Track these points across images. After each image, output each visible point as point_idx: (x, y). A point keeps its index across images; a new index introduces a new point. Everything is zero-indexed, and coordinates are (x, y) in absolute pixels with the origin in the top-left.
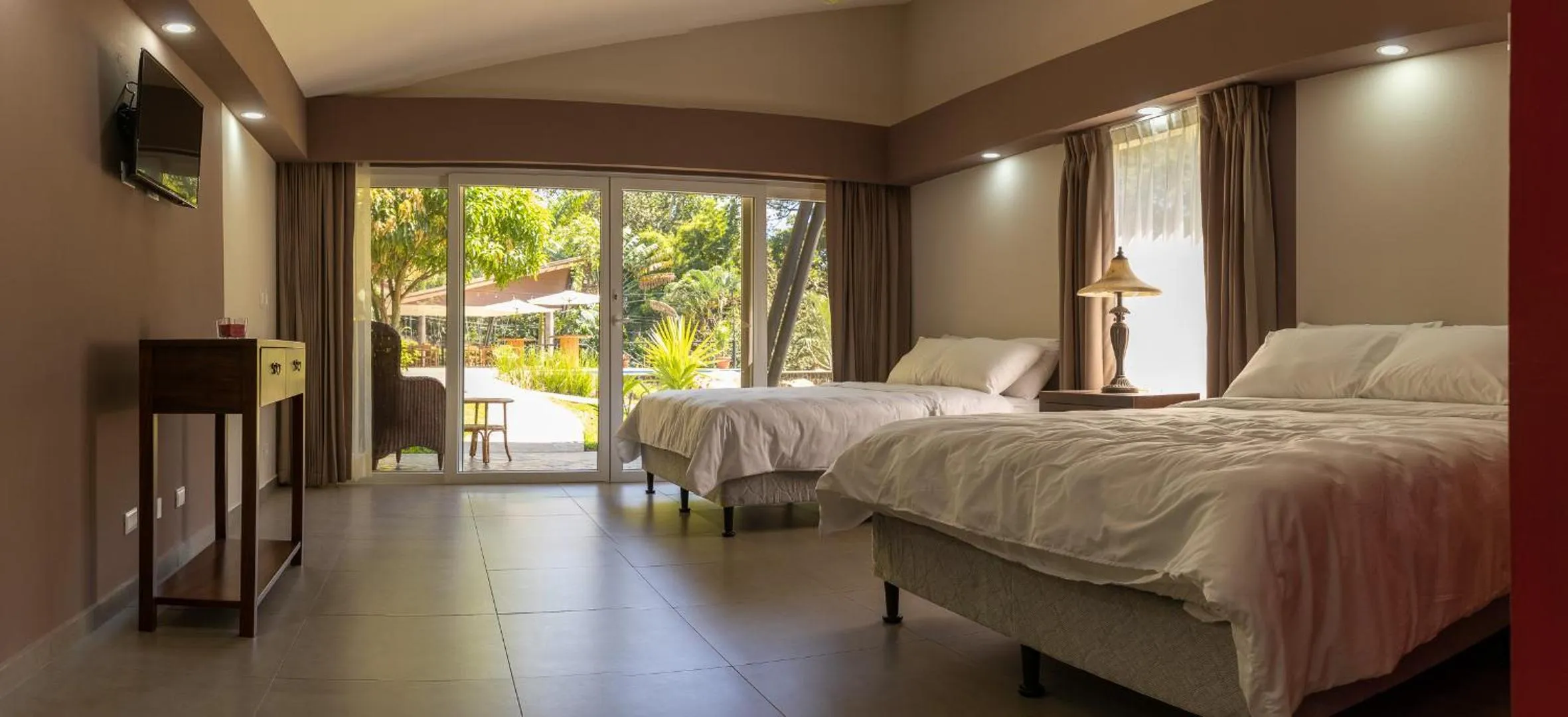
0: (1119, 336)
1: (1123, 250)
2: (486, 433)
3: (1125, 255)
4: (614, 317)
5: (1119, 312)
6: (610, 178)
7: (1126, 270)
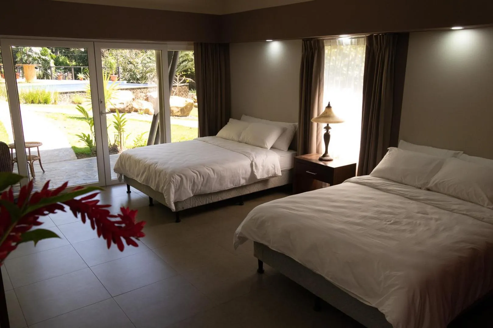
0: (327, 137)
1: (330, 103)
2: (31, 162)
3: (331, 105)
4: (101, 112)
5: (327, 128)
6: (94, 42)
7: (331, 111)
